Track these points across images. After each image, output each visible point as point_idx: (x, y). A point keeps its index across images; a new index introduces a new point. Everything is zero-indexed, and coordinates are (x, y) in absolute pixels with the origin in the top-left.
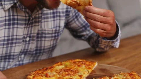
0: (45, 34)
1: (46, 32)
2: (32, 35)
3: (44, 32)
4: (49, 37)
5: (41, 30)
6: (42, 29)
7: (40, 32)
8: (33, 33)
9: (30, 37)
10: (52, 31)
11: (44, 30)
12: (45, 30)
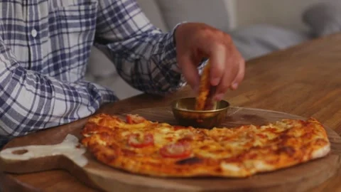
0: (65, 18)
1: (67, 14)
2: (40, 23)
3: (62, 14)
4: (74, 26)
5: (56, 12)
6: (57, 9)
7: (55, 15)
8: (42, 19)
9: (37, 28)
10: (79, 11)
11: (61, 11)
12: (64, 11)
